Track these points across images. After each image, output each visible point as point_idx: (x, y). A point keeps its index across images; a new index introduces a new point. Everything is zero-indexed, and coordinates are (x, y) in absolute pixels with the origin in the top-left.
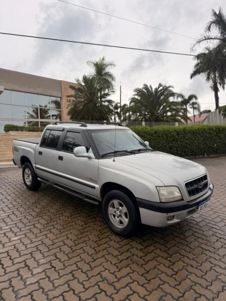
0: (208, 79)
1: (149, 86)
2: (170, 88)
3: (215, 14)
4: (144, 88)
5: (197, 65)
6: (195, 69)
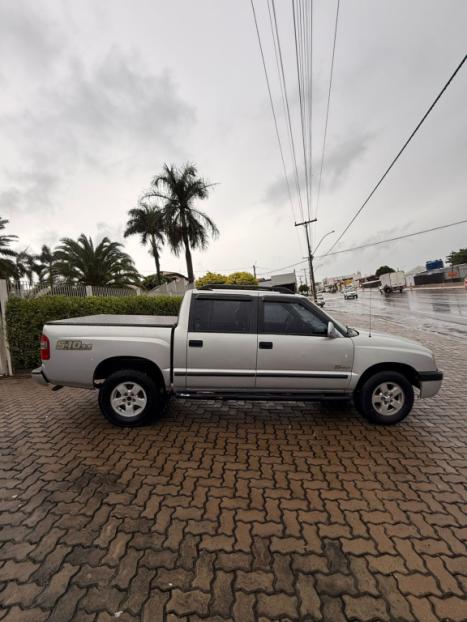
0: (144, 241)
1: (88, 239)
2: (118, 247)
3: (168, 170)
4: (80, 240)
5: (130, 222)
6: (128, 227)
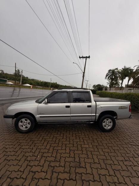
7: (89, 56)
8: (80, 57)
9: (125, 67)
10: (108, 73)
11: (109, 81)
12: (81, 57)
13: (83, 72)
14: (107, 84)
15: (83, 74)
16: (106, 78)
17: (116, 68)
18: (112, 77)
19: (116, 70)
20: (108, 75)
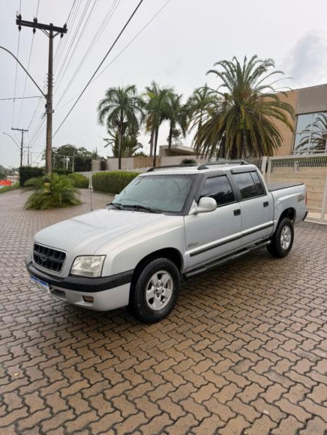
7: (65, 26)
8: (20, 22)
9: (154, 84)
10: (104, 102)
11: (109, 132)
12: (28, 24)
13: (46, 92)
14: (106, 143)
15: (45, 101)
16: (101, 122)
17: (131, 85)
18: (122, 119)
19: (131, 91)
20: (107, 109)
